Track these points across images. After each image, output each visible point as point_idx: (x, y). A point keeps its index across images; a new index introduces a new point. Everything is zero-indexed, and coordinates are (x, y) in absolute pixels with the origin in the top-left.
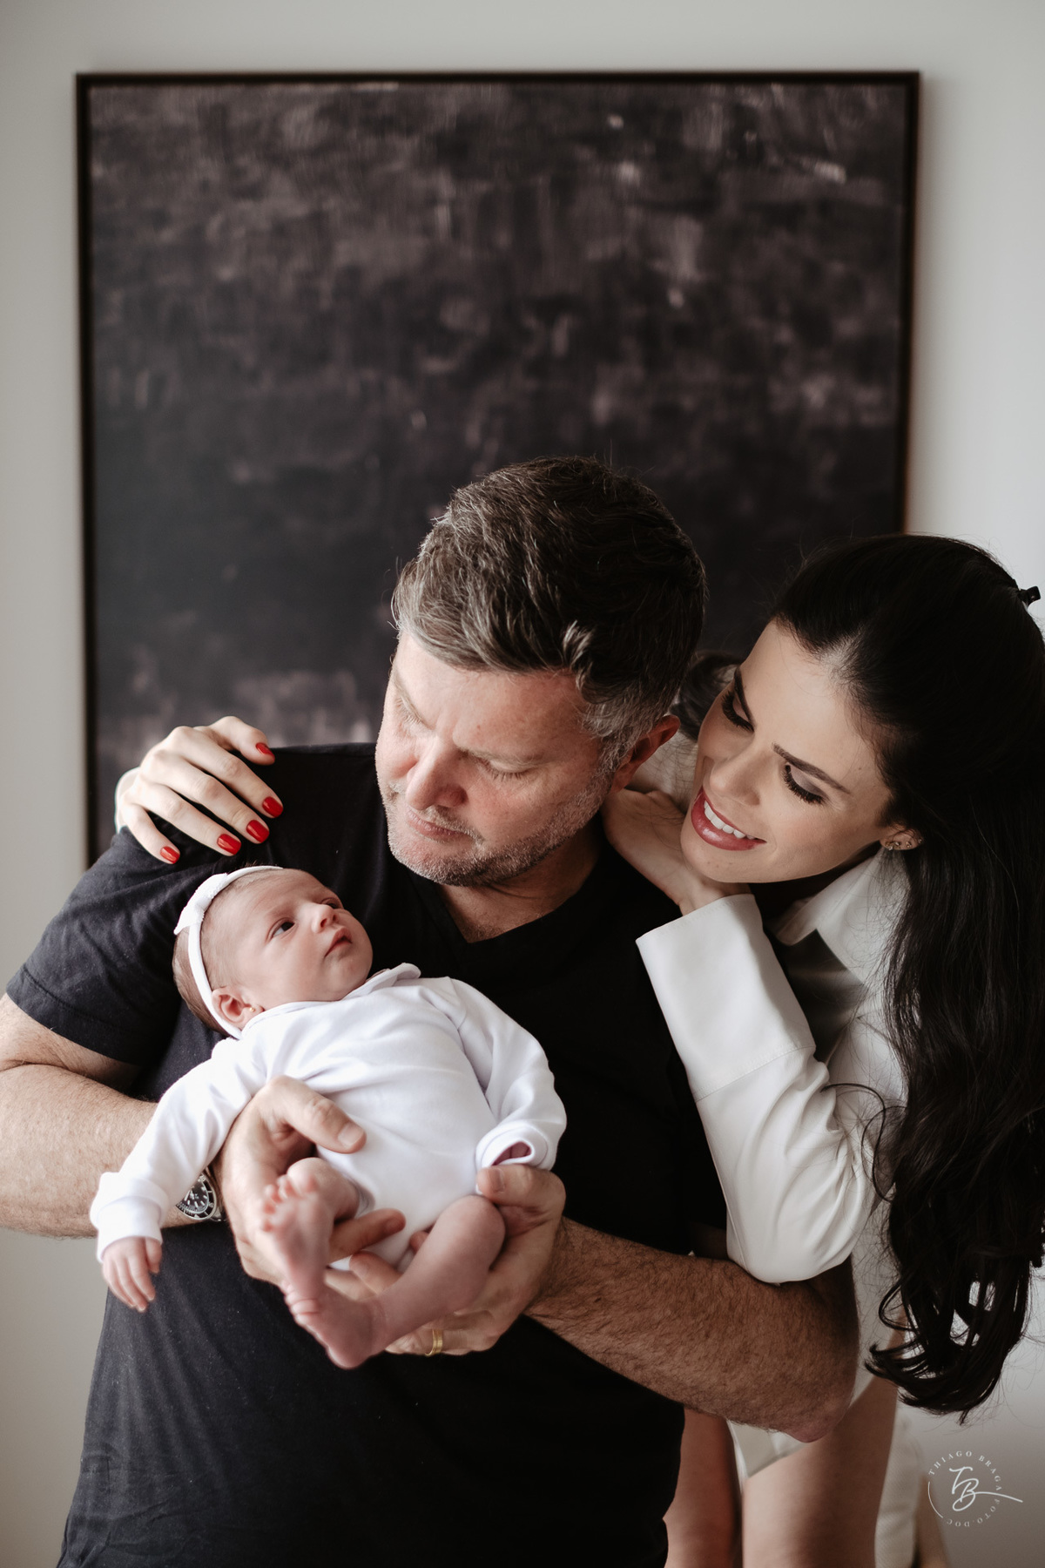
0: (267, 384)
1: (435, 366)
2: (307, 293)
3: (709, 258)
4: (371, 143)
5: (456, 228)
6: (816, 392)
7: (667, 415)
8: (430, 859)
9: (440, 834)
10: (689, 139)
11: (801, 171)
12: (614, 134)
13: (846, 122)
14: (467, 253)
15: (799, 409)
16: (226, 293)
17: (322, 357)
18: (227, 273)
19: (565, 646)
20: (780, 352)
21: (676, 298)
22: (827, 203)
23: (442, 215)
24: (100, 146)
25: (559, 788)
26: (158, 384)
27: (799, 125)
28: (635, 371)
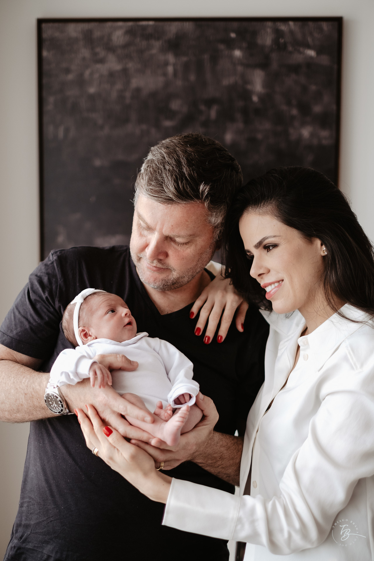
0: (106, 131)
1: (168, 123)
2: (121, 97)
3: (268, 84)
4: (144, 43)
5: (175, 74)
6: (306, 132)
7: (252, 141)
8: (156, 280)
9: (159, 270)
10: (259, 41)
11: (300, 53)
12: (233, 40)
13: (316, 35)
14: (179, 83)
15: (300, 139)
16: (92, 98)
17: (126, 121)
18: (92, 90)
19: (201, 191)
20: (293, 118)
21: (255, 99)
22: (309, 64)
23: (170, 69)
24: (46, 44)
25: (200, 247)
26: (67, 130)
27: (299, 36)
28: (240, 125)
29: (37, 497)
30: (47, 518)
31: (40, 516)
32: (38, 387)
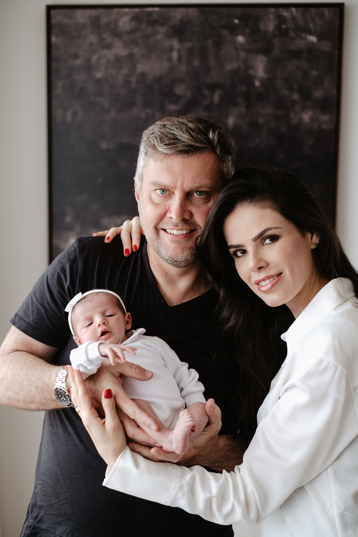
0: (113, 114)
1: (172, 107)
2: (127, 82)
3: (269, 69)
4: (150, 29)
5: (180, 59)
6: (306, 117)
7: (254, 125)
10: (262, 27)
11: (302, 38)
12: (236, 26)
13: (318, 21)
14: (183, 68)
15: (301, 122)
16: (98, 82)
17: (132, 105)
18: (99, 75)
20: (294, 102)
21: (257, 84)
22: (311, 50)
23: (175, 54)
24: (55, 30)
26: (75, 114)
27: (301, 22)
28: (243, 110)
29: (49, 480)
30: (59, 501)
31: (52, 499)
32: (48, 381)
